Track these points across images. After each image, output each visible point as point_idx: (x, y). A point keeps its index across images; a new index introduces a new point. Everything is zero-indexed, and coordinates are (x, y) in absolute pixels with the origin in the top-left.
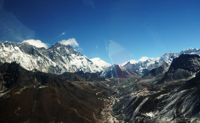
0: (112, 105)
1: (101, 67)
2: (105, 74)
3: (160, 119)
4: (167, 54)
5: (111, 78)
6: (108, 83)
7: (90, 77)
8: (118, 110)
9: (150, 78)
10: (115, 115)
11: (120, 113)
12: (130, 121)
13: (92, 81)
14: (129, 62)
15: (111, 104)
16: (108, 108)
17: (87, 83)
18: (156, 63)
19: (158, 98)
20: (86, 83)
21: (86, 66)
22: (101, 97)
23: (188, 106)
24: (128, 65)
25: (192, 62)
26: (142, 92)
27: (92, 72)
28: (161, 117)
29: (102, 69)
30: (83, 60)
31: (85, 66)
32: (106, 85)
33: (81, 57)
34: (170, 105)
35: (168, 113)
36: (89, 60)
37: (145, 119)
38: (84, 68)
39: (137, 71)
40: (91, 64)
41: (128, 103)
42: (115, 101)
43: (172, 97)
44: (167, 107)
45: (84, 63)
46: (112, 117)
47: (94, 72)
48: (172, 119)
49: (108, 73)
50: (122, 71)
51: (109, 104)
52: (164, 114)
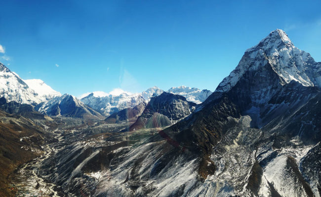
0: (43, 160)
1: (43, 96)
2: (46, 109)
3: (107, 182)
4: (152, 90)
5: (57, 116)
6: (47, 123)
7: (17, 111)
8: (49, 167)
9: (117, 122)
10: (44, 175)
11: (52, 171)
12: (65, 184)
13: (18, 118)
14: (92, 94)
15: (42, 157)
16: (34, 163)
17: (7, 121)
18: (133, 101)
19: (115, 152)
20: (5, 120)
21: (14, 90)
22: (28, 145)
23: (149, 165)
24: (89, 99)
25: (175, 105)
26: (94, 141)
27: (25, 102)
28: (110, 179)
29: (44, 99)
30: (9, 80)
31: (12, 91)
32: (43, 127)
33: (7, 74)
34: (127, 162)
35: (121, 173)
36: (20, 81)
37: (87, 181)
38: (9, 94)
39: (102, 109)
40: (23, 89)
41: (68, 156)
42: (50, 153)
43: (134, 151)
44: (122, 165)
45: (10, 84)
46: (37, 177)
47: (28, 103)
48: (124, 181)
49: (53, 106)
50: (77, 107)
51: (39, 157)
52: (116, 174)
